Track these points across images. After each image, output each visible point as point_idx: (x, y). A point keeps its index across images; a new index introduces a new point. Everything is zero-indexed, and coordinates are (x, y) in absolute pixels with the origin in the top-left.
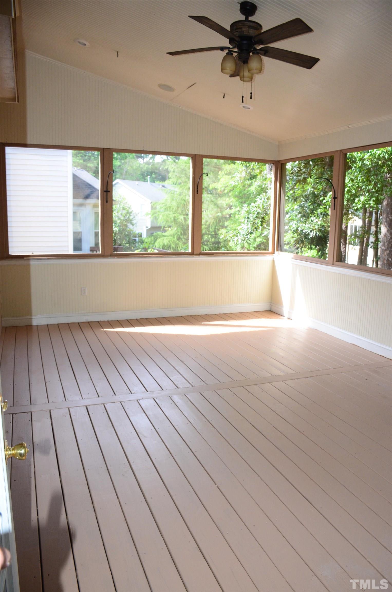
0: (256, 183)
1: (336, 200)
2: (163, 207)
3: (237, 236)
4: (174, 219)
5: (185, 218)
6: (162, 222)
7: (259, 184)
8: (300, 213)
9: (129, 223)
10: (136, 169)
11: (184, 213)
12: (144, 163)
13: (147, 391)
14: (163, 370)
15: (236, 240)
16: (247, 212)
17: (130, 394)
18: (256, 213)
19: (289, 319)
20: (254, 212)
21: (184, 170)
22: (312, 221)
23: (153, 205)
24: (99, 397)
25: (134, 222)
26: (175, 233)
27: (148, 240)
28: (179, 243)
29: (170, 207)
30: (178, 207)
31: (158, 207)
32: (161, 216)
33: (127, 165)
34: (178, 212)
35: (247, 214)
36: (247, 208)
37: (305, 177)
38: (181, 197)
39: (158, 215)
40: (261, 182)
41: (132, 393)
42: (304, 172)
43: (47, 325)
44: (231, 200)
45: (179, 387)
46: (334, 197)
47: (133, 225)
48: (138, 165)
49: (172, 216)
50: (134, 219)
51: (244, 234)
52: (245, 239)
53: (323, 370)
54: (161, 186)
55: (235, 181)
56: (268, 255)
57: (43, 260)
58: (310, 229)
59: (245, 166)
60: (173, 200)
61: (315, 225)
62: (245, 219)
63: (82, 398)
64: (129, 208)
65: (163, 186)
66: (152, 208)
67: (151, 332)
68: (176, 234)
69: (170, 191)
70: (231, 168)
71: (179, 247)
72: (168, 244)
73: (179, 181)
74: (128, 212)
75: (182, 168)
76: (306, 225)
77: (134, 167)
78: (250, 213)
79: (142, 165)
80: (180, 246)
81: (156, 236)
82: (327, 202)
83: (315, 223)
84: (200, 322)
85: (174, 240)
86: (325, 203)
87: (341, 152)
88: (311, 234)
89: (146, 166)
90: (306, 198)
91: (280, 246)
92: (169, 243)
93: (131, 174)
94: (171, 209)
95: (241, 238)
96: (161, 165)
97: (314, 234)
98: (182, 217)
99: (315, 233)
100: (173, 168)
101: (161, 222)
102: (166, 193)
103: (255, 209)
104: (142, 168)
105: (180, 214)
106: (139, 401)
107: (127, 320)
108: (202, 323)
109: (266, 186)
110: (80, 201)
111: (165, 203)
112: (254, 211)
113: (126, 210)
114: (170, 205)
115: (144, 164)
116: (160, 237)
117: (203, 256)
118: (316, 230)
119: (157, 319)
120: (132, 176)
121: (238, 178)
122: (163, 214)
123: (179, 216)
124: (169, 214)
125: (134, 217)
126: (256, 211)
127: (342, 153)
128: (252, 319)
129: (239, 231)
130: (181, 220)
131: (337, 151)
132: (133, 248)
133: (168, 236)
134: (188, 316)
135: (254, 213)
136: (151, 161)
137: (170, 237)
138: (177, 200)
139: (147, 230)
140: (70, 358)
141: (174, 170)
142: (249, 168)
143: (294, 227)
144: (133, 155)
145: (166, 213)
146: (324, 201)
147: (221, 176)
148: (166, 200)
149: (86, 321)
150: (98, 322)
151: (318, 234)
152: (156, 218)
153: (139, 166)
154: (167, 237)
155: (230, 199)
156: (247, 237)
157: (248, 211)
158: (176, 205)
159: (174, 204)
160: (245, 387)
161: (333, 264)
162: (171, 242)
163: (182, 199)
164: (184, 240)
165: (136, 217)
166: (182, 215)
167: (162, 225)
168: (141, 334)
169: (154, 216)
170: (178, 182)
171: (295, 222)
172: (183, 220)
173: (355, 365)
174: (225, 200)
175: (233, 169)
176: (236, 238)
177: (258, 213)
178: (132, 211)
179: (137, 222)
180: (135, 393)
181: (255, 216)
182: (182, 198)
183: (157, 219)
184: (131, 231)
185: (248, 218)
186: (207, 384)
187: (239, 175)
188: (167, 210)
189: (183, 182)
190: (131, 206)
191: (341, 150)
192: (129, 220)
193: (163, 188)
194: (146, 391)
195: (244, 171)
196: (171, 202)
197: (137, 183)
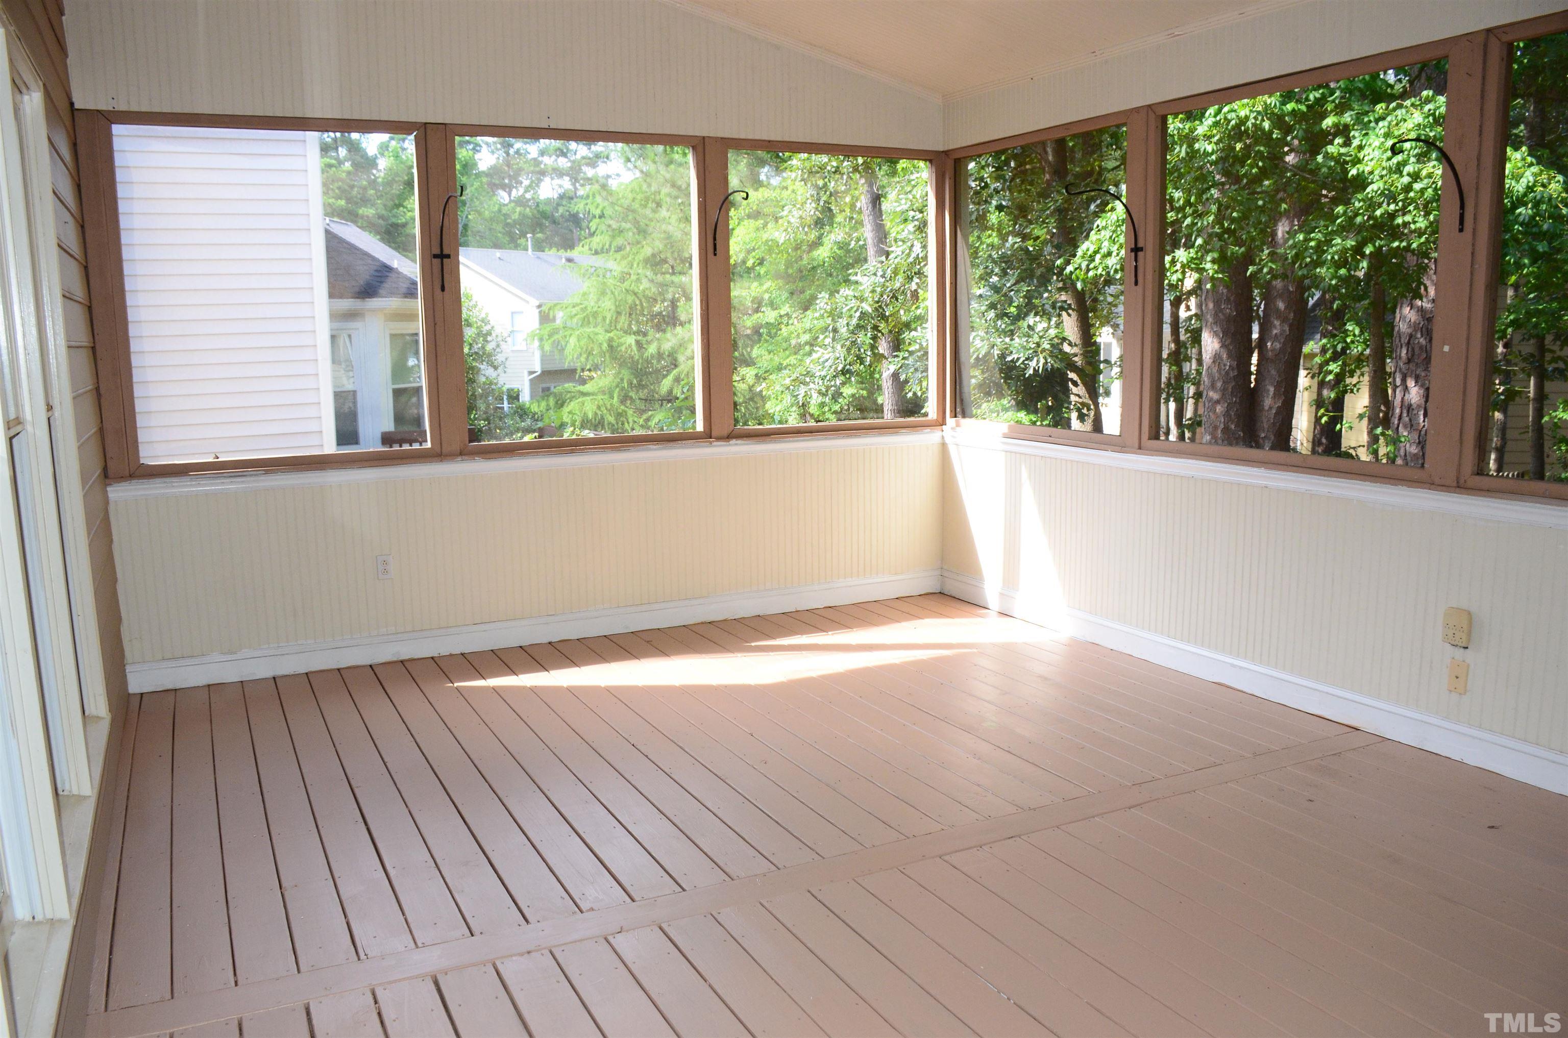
0: (832, 237)
1: (1140, 254)
2: (576, 315)
3: (805, 383)
4: (611, 347)
5: (638, 343)
6: (575, 356)
7: (839, 238)
8: (992, 306)
9: (484, 363)
10: (491, 219)
11: (634, 328)
12: (511, 201)
13: (633, 900)
14: (668, 815)
15: (803, 394)
16: (831, 314)
17: (574, 913)
18: (858, 314)
19: (1002, 614)
20: (852, 312)
21: (629, 209)
22: (1029, 326)
23: (550, 309)
24: (472, 935)
25: (500, 358)
26: (614, 384)
27: (539, 406)
28: (626, 412)
29: (595, 314)
30: (619, 313)
31: (560, 316)
32: (573, 341)
33: (466, 208)
34: (618, 327)
35: (830, 319)
36: (827, 303)
37: (1001, 204)
38: (627, 284)
39: (565, 336)
40: (846, 233)
41: (582, 912)
42: (997, 191)
43: (274, 678)
44: (765, 287)
45: (734, 875)
46: (1133, 246)
47: (496, 368)
48: (496, 208)
49: (603, 337)
50: (498, 350)
51: (825, 377)
52: (827, 391)
53: (1166, 776)
54: (564, 260)
55: (786, 230)
56: (928, 430)
57: (251, 475)
58: (1028, 349)
59: (812, 185)
60: (603, 293)
61: (1041, 337)
62: (827, 334)
63: (415, 943)
64: (483, 321)
65: (569, 260)
66: (545, 318)
67: (603, 684)
68: (617, 386)
69: (594, 268)
70: (762, 200)
71: (628, 423)
72: (596, 414)
73: (619, 241)
74: (482, 331)
75: (625, 206)
76: (1012, 340)
77: (487, 214)
78: (840, 317)
79: (506, 208)
80: (630, 420)
81: (561, 394)
82: (1076, 269)
83: (1041, 334)
84: (747, 642)
85: (611, 405)
86: (1071, 273)
87: (1150, 112)
88: (1033, 364)
89: (518, 209)
90: (1003, 265)
91: (962, 400)
92: (599, 413)
93: (479, 232)
94: (600, 319)
95: (817, 387)
96: (558, 205)
97: (1041, 365)
98: (631, 340)
99: (1042, 361)
100: (601, 207)
101: (572, 355)
102: (584, 275)
103: (853, 303)
104: (506, 216)
105: (626, 332)
106: (610, 938)
107: (521, 647)
108: (753, 644)
109: (861, 243)
110: (346, 304)
111: (581, 304)
112: (852, 308)
113: (475, 325)
114: (595, 309)
115: (513, 204)
116: (571, 399)
117: (739, 442)
118: (1044, 354)
119: (610, 637)
120: (481, 237)
121: (795, 221)
122: (577, 333)
123: (623, 337)
124: (597, 334)
125: (498, 346)
126: (857, 310)
127: (1152, 116)
128: (898, 621)
129: (809, 369)
130: (630, 346)
131: (1137, 110)
132: (498, 431)
133: (593, 394)
134: (702, 623)
135: (851, 316)
136: (528, 196)
137: (600, 397)
138: (616, 293)
139: (531, 380)
140: (357, 791)
141: (602, 211)
142: (826, 192)
143: (978, 346)
144: (481, 182)
145: (589, 330)
146: (1069, 268)
147: (737, 222)
148: (584, 294)
149: (395, 659)
150: (432, 658)
151: (1052, 365)
152: (559, 348)
153: (500, 211)
154: (591, 397)
155: (761, 285)
156: (833, 383)
157: (832, 309)
158: (613, 308)
159: (608, 304)
160: (947, 858)
161: (1140, 448)
162: (603, 409)
163: (627, 291)
164: (638, 402)
165: (503, 346)
166: (630, 334)
167: (578, 366)
168: (571, 691)
169: (552, 339)
170: (614, 244)
171: (981, 333)
172: (634, 348)
173: (1255, 755)
174: (749, 288)
175: (766, 200)
176: (802, 390)
177: (863, 315)
178: (493, 327)
179: (506, 359)
180: (592, 909)
181: (854, 321)
182: (628, 288)
183: (563, 349)
184: (491, 383)
185: (835, 330)
186: (824, 858)
187: (797, 213)
188: (589, 323)
189: (629, 244)
190: (487, 314)
191: (1149, 106)
192: (484, 353)
193: (571, 264)
194: (628, 900)
195: (809, 201)
196: (599, 300)
197: (498, 253)
